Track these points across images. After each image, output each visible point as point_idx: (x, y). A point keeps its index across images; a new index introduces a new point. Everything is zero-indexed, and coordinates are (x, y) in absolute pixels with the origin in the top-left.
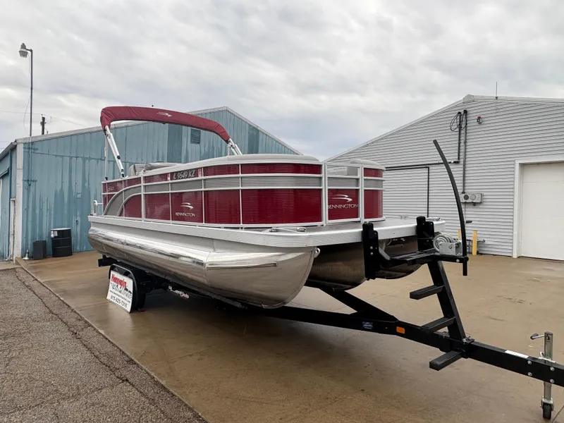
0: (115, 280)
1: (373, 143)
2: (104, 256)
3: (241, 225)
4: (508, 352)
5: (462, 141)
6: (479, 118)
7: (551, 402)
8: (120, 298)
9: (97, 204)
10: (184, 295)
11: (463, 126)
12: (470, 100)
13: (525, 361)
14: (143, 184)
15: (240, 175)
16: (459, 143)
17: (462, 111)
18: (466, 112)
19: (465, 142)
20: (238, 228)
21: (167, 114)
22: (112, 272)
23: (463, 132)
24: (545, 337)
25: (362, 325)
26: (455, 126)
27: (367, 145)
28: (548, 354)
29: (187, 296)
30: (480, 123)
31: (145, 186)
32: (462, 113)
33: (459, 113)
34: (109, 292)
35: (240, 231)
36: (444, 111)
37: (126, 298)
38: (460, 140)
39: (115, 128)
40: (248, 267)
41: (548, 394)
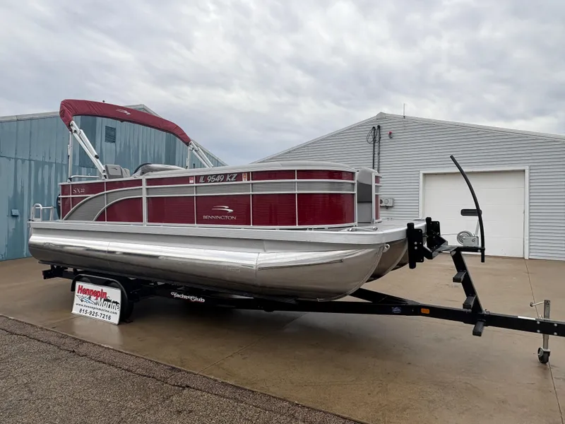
0: (84, 291)
1: (294, 150)
2: (52, 267)
3: (297, 227)
4: (519, 317)
5: (376, 153)
6: (390, 133)
7: (549, 350)
8: (96, 311)
9: (41, 207)
10: (196, 299)
11: (377, 139)
12: (382, 116)
13: (535, 322)
14: (144, 186)
15: (296, 180)
16: (374, 154)
17: (376, 126)
18: (379, 127)
19: (379, 154)
20: (306, 229)
21: (126, 112)
22: (78, 284)
23: (376, 144)
24: (545, 303)
25: (392, 310)
26: (371, 139)
27: (289, 152)
28: (547, 315)
29: (202, 300)
30: (391, 138)
31: (147, 189)
32: (376, 128)
33: (374, 128)
34: (75, 306)
35: (308, 231)
36: (361, 125)
37: (108, 309)
38: (374, 151)
39: (18, 120)
40: (309, 265)
41: (546, 344)
